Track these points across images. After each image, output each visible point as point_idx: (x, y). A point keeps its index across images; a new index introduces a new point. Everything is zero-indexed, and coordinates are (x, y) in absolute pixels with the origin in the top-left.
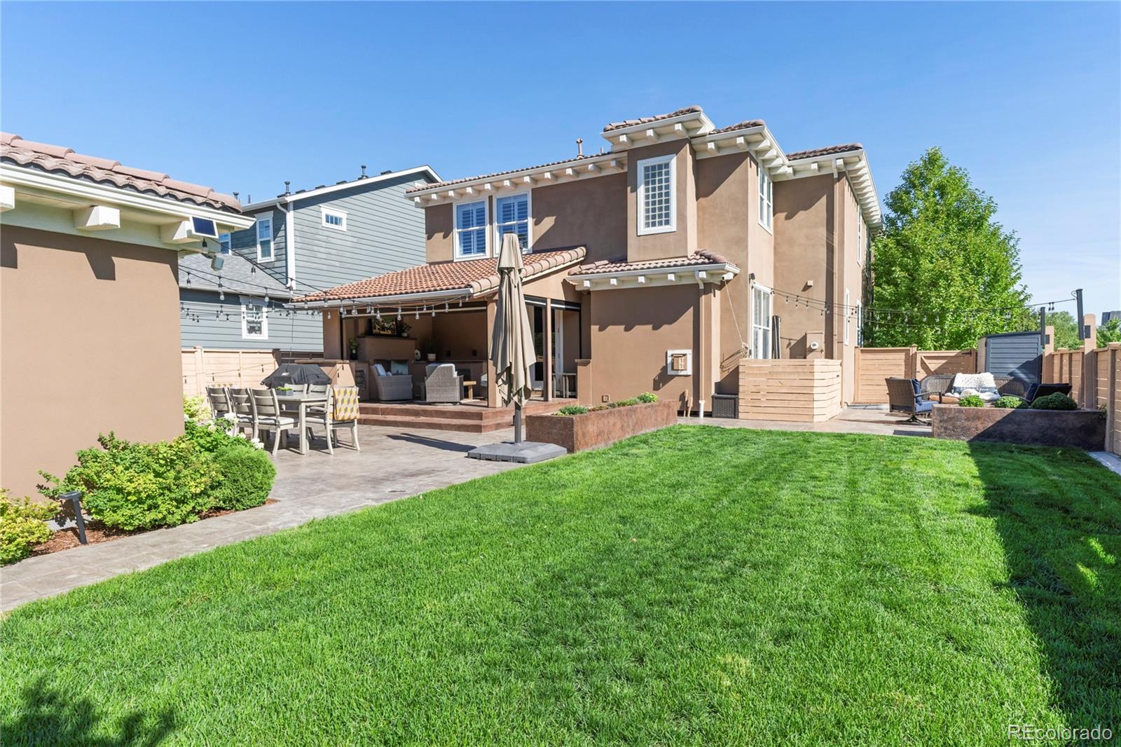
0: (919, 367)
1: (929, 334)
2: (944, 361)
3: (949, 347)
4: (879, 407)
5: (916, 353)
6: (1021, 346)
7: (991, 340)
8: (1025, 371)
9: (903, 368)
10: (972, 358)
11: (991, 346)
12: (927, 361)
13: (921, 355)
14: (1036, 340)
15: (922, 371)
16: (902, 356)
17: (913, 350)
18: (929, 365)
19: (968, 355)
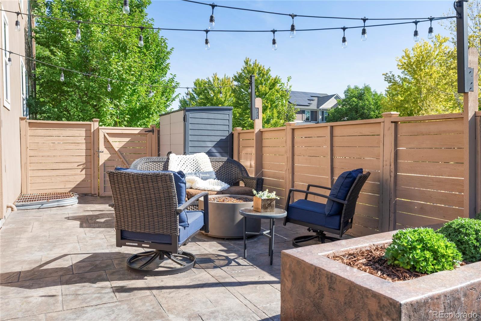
0: (102, 147)
1: (109, 107)
2: (127, 139)
3: (130, 124)
4: (61, 203)
5: (98, 129)
6: (216, 122)
7: (190, 115)
8: (219, 149)
9: (84, 147)
10: (155, 136)
11: (191, 121)
12: (111, 139)
13: (104, 131)
14: (227, 117)
15: (106, 151)
16: (82, 132)
17: (95, 125)
18: (112, 144)
19: (151, 133)
